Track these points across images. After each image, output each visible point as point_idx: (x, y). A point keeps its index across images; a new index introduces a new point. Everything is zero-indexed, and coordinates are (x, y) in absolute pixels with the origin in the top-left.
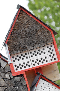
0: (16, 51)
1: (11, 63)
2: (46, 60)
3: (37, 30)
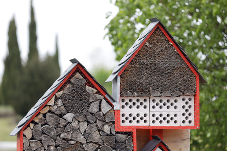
0: (131, 92)
1: (119, 109)
2: (175, 119)
3: (174, 67)
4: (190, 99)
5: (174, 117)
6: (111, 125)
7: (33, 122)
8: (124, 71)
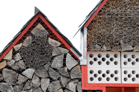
6: (77, 83)
8: (92, 22)
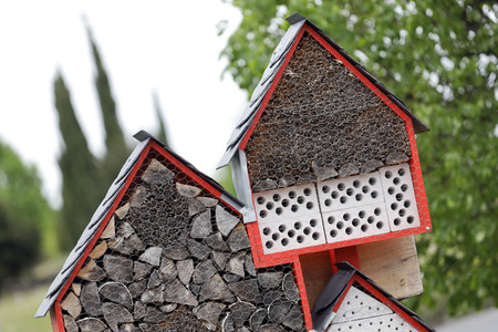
0: (274, 179)
1: (254, 220)
2: (377, 219)
3: (354, 111)
4: (401, 173)
5: (373, 215)
6: (244, 258)
7: (77, 280)
8: (252, 137)
